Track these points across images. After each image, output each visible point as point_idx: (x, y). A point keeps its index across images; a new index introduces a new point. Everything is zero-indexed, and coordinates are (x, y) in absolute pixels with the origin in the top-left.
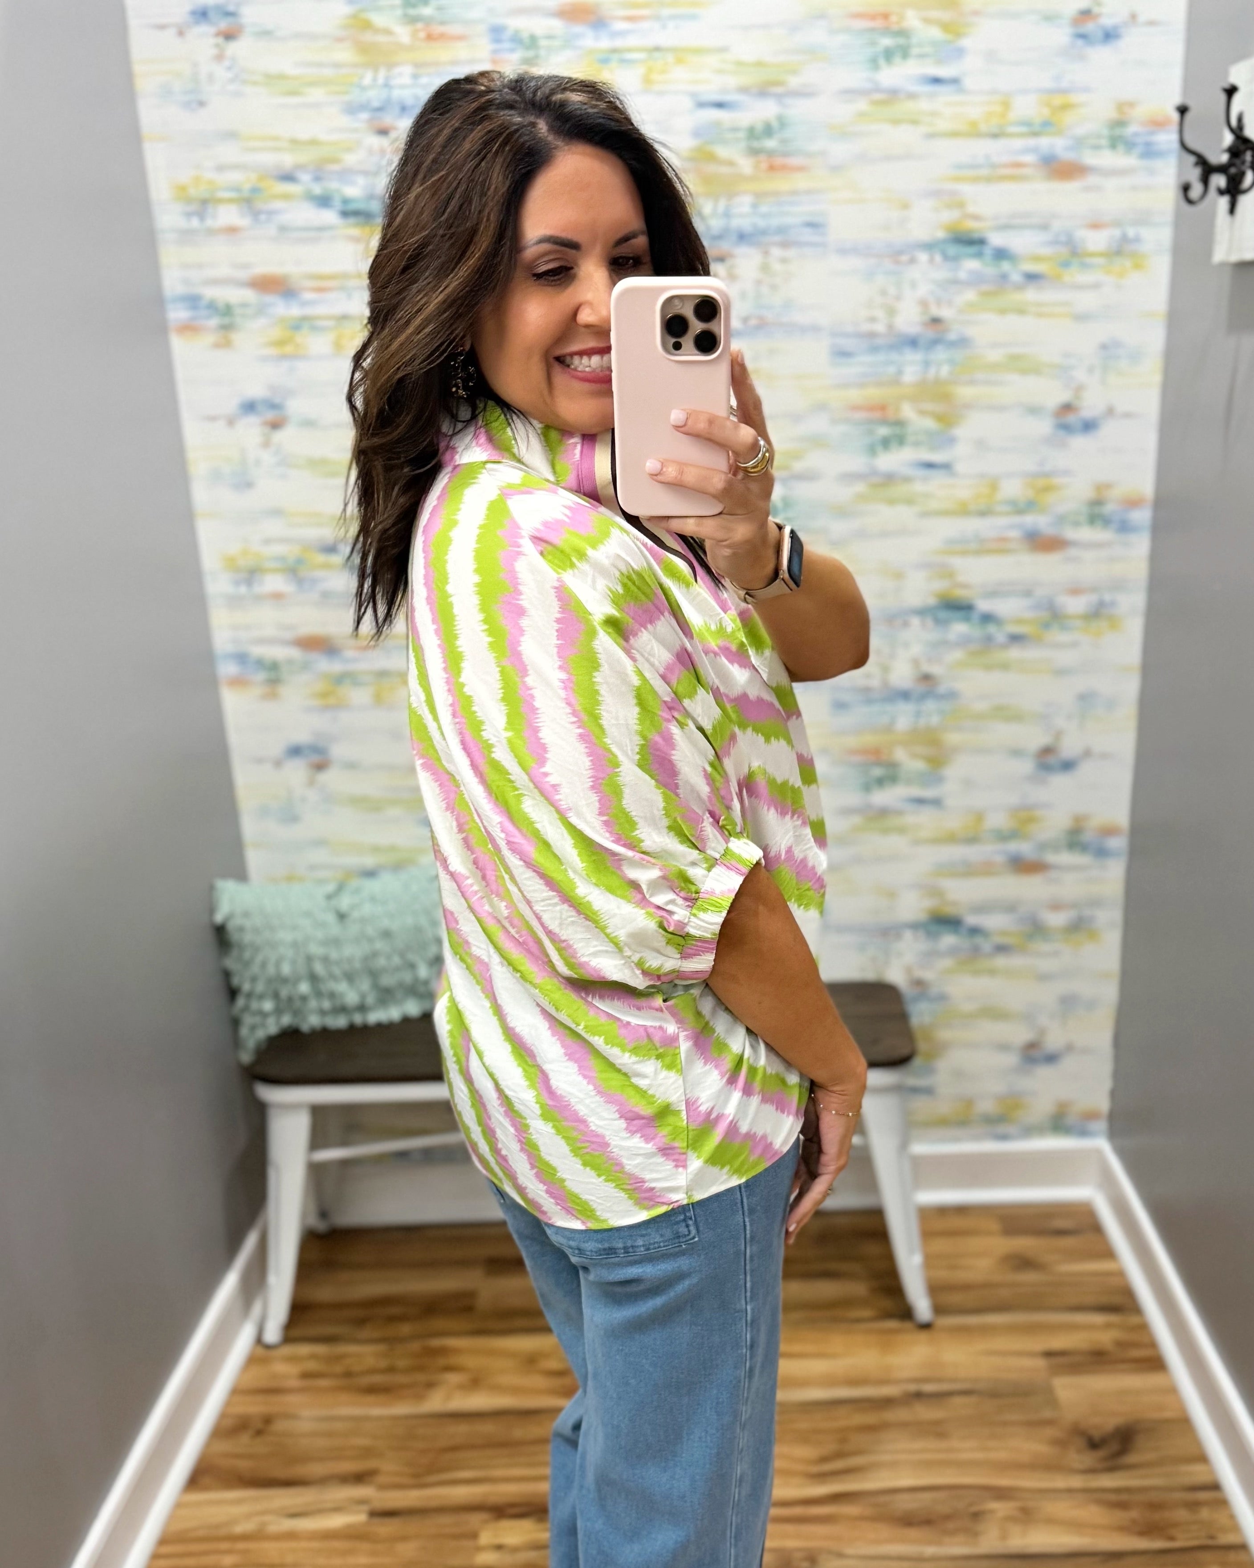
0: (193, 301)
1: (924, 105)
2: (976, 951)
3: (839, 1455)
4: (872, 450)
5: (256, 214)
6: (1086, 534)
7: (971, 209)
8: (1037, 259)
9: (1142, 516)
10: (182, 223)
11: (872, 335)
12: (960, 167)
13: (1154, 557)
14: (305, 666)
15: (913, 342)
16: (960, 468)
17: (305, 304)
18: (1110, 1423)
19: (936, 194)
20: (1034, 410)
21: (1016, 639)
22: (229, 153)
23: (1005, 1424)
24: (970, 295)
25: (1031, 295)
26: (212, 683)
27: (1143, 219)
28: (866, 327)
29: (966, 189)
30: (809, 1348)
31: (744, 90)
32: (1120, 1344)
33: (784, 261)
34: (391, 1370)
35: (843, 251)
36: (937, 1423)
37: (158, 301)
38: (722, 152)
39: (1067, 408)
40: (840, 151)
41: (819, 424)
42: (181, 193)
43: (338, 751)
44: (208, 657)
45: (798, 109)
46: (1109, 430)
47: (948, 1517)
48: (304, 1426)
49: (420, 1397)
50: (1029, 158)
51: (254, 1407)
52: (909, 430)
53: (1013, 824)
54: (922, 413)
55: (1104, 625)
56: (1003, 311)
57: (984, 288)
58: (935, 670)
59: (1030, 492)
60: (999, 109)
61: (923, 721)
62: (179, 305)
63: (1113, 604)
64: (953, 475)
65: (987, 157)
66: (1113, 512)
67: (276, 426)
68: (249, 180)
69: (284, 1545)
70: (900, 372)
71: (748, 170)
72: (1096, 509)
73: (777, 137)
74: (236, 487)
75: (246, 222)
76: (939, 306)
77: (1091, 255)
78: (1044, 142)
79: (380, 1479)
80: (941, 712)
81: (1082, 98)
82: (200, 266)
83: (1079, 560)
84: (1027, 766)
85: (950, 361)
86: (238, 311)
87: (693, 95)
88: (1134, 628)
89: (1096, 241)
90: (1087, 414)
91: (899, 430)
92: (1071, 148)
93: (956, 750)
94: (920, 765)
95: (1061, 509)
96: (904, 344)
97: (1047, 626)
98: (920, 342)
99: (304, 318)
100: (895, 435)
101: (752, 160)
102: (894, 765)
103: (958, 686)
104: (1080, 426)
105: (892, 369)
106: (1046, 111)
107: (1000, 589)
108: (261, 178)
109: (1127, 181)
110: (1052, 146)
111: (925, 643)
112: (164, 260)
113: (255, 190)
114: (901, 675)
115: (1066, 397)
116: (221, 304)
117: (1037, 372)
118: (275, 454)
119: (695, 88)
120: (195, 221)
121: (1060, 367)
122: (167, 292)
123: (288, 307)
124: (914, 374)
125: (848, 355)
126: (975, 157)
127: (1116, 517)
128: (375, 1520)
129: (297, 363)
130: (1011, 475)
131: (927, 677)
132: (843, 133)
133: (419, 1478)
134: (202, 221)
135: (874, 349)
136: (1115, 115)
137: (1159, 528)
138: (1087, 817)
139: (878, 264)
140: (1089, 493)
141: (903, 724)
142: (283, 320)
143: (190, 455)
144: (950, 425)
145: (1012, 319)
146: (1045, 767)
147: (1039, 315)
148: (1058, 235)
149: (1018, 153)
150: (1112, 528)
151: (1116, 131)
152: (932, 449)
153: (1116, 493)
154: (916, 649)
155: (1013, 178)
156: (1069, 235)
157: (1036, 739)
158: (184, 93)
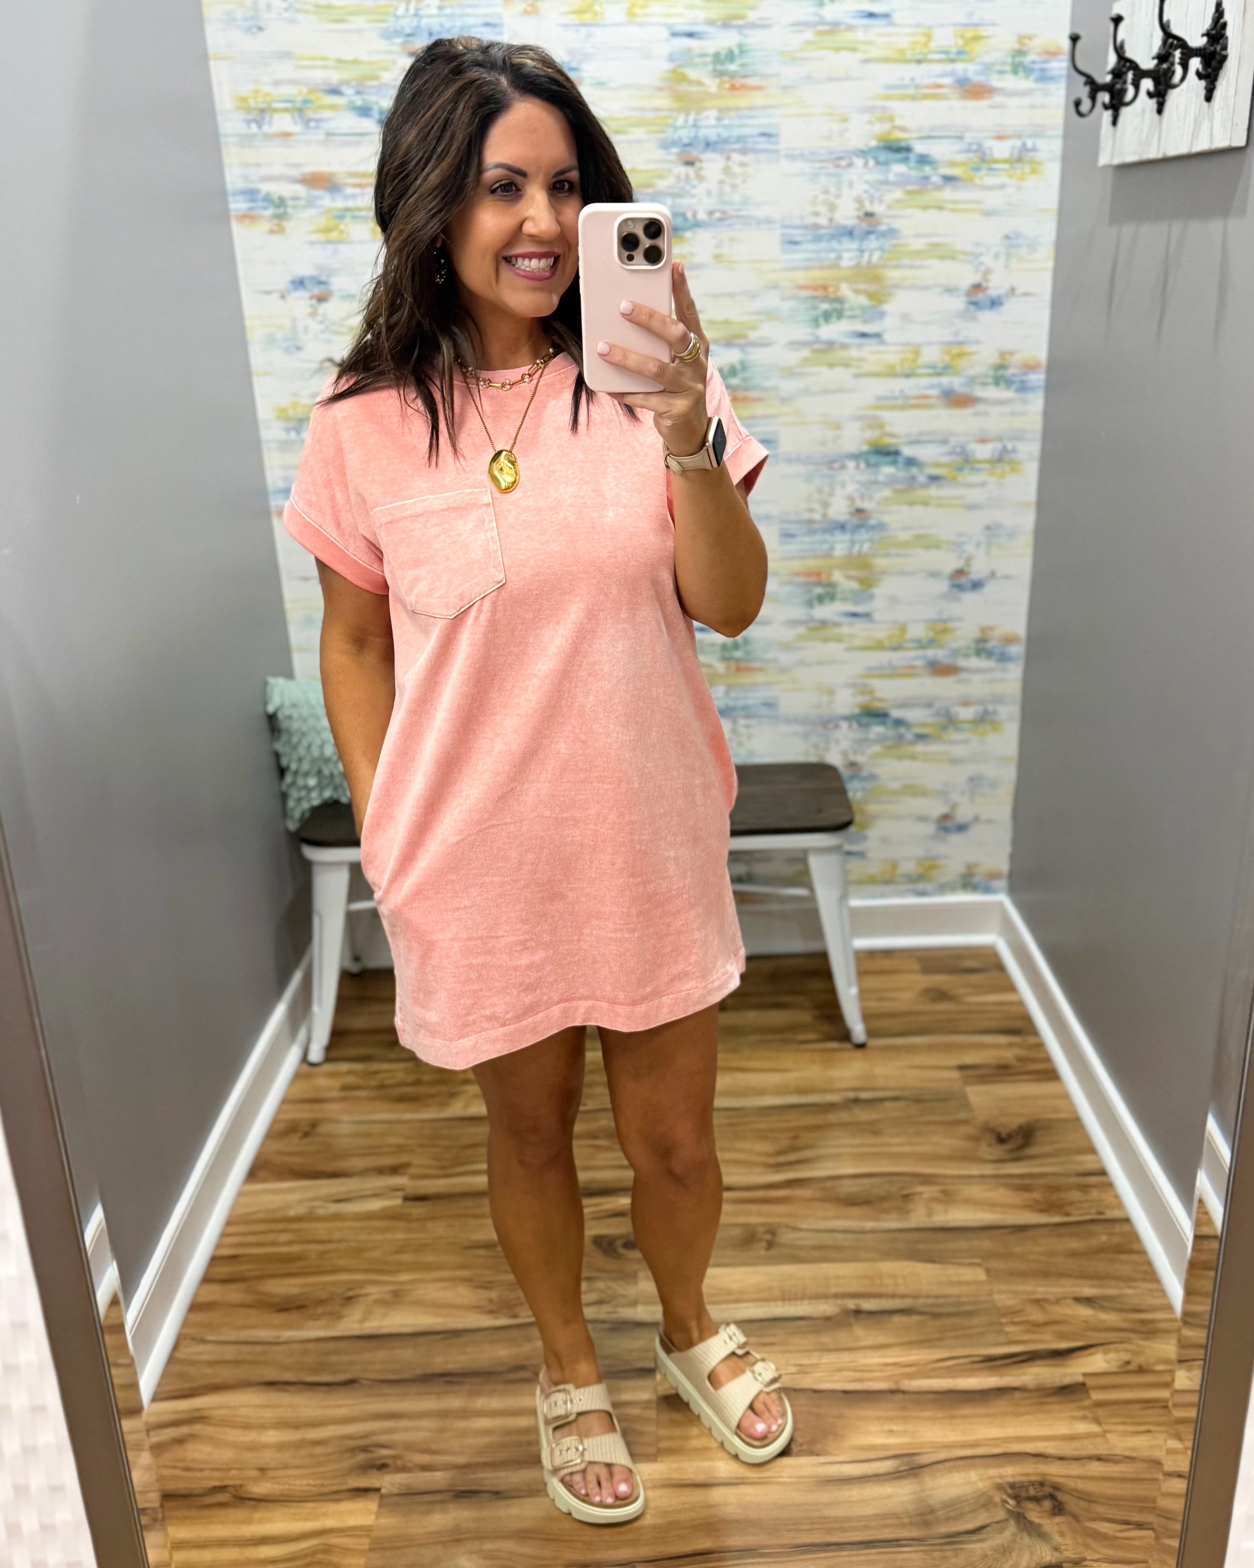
0: (251, 194)
1: (860, 35)
2: (900, 739)
3: (792, 1149)
4: (816, 322)
5: (307, 122)
6: (992, 392)
7: (899, 122)
8: (953, 164)
9: (1038, 378)
10: (243, 129)
11: (816, 227)
12: (889, 87)
13: (1046, 412)
15: (850, 233)
16: (887, 337)
17: (346, 198)
18: (1015, 1122)
19: (870, 109)
20: (949, 290)
21: (934, 479)
22: (284, 70)
23: (928, 1123)
24: (898, 194)
25: (948, 194)
26: (265, 513)
27: (1039, 133)
28: (811, 220)
29: (896, 106)
30: (766, 1064)
31: (711, 22)
32: (1020, 1059)
33: (743, 165)
35: (791, 157)
36: (872, 1123)
37: (222, 194)
38: (692, 74)
39: (977, 287)
40: (790, 73)
41: (771, 301)
42: (243, 104)
44: (262, 492)
45: (754, 38)
46: (1010, 307)
47: (883, 1199)
48: (343, 1128)
49: (444, 1105)
50: (947, 81)
51: (304, 1114)
52: (846, 306)
53: (931, 634)
54: (857, 292)
55: (1007, 468)
56: (925, 208)
57: (909, 188)
58: (867, 505)
59: (947, 358)
60: (922, 39)
61: (856, 548)
62: (239, 198)
63: (1014, 451)
64: (883, 343)
65: (912, 79)
66: (1014, 375)
67: (322, 299)
68: (301, 93)
69: (332, 1225)
70: (839, 258)
71: (713, 89)
72: (1000, 373)
73: (738, 61)
74: (287, 350)
75: (298, 128)
76: (872, 202)
77: (997, 161)
78: (959, 67)
79: (412, 1171)
80: (871, 541)
81: (989, 31)
82: (258, 165)
83: (986, 414)
84: (943, 586)
85: (881, 249)
86: (290, 203)
87: (668, 26)
88: (1031, 471)
89: (1001, 150)
90: (993, 293)
91: (838, 306)
92: (981, 73)
93: (884, 572)
94: (854, 585)
95: (971, 372)
96: (842, 235)
97: (960, 469)
98: (856, 233)
99: (347, 209)
100: (835, 310)
101: (717, 81)
102: (832, 585)
103: (886, 519)
104: (988, 303)
105: (832, 255)
106: (960, 42)
107: (922, 438)
108: (311, 91)
109: (1026, 101)
110: (966, 70)
111: (859, 482)
112: (227, 160)
113: (306, 101)
114: (839, 509)
115: (976, 278)
116: (275, 197)
117: (953, 258)
118: (321, 322)
119: (670, 21)
120: (254, 128)
121: (972, 254)
122: (230, 187)
123: (333, 200)
124: (851, 259)
125: (796, 243)
126: (903, 79)
127: (1017, 379)
128: (409, 1203)
129: (342, 247)
130: (930, 344)
131: (860, 511)
132: (793, 58)
133: (445, 1170)
134: (260, 127)
135: (818, 239)
136: (1016, 46)
137: (1050, 388)
138: (991, 629)
139: (822, 168)
140: (994, 359)
141: (840, 550)
142: (329, 211)
143: (248, 323)
144: (881, 302)
145: (932, 214)
146: (959, 587)
147: (954, 210)
148: (970, 144)
149: (938, 76)
150: (1014, 387)
151: (1018, 59)
152: (866, 321)
153: (1017, 359)
154: (851, 488)
155: (934, 97)
156: (980, 145)
157: (950, 563)
158: (246, 19)
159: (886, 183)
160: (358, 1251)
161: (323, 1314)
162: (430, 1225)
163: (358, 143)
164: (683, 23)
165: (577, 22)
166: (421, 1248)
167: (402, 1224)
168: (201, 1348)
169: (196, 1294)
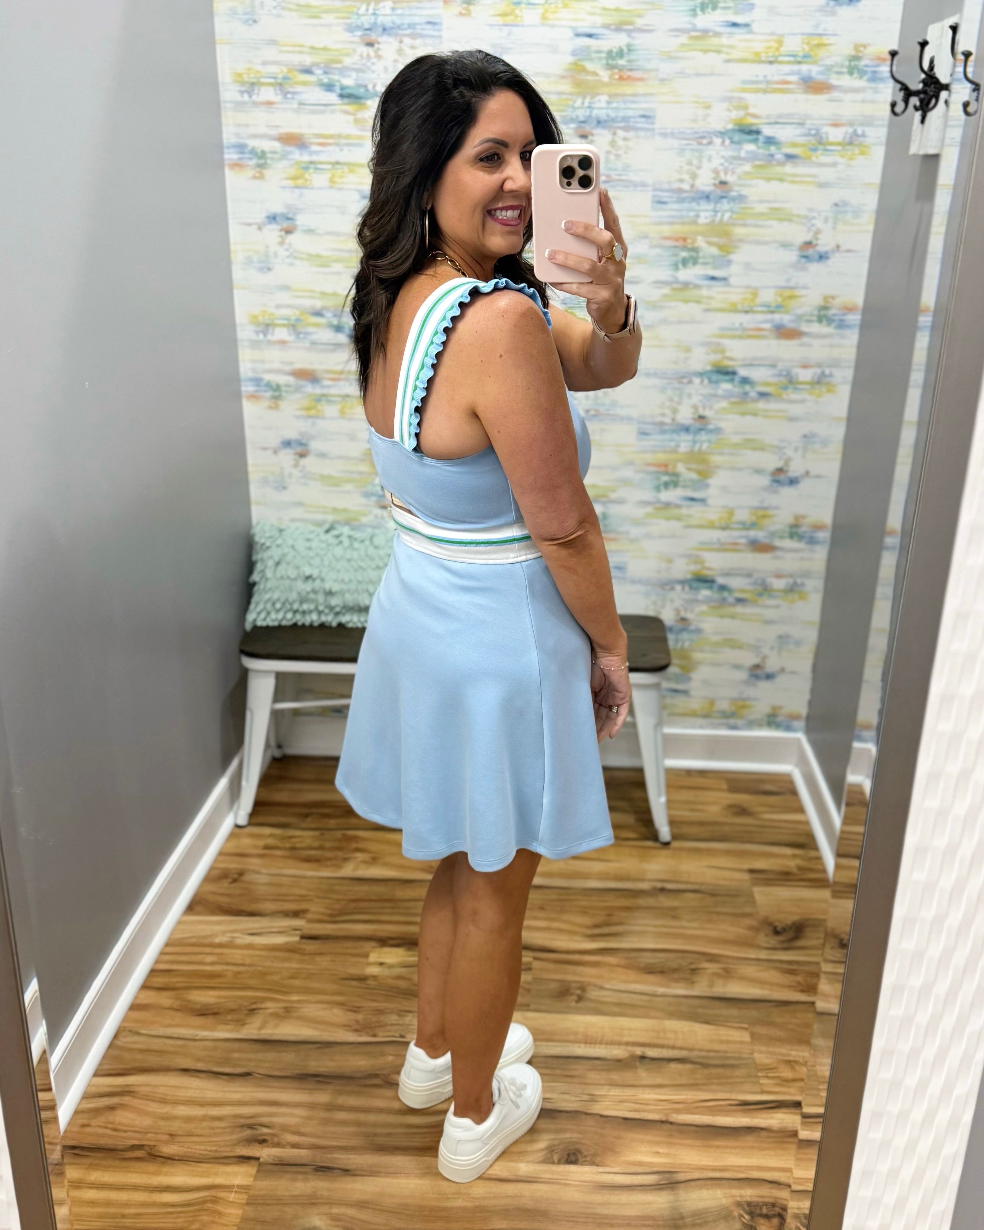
0: (241, 148)
1: (724, 40)
2: (723, 601)
3: (606, 924)
4: (676, 267)
5: (285, 94)
6: (815, 328)
7: (751, 110)
8: (794, 145)
9: (855, 318)
10: (237, 97)
11: (680, 191)
12: (745, 82)
13: (860, 346)
14: (298, 389)
15: (707, 197)
16: (732, 280)
17: (312, 153)
18: (789, 919)
19: (729, 99)
20: (785, 245)
21: (763, 395)
22: (271, 53)
23: (719, 913)
24: (747, 167)
25: (789, 169)
26: (237, 396)
27: (867, 122)
28: (676, 185)
29: (750, 97)
31: (607, 26)
32: (800, 868)
33: (625, 139)
34: (321, 848)
35: (664, 135)
36: (674, 909)
37: (220, 147)
38: (589, 66)
39: (808, 244)
40: (666, 68)
41: (641, 248)
42: (238, 79)
43: (315, 445)
44: (235, 379)
45: (640, 40)
46: (835, 260)
47: (675, 970)
48: (262, 879)
49: (338, 867)
50: (794, 78)
51: (233, 865)
52: (701, 254)
53: (754, 518)
54: (710, 244)
55: (824, 389)
56: (769, 179)
57: (757, 163)
58: (707, 413)
59: (779, 299)
60: (775, 45)
61: (697, 447)
62: (232, 150)
63: (831, 375)
64: (729, 285)
65: (765, 76)
66: (834, 315)
67: (288, 232)
68: (282, 71)
69: (245, 952)
70: (698, 216)
71: (606, 79)
72: (822, 313)
73: (626, 58)
74: (261, 270)
75: (278, 98)
76: (726, 173)
77: (832, 144)
78: (804, 68)
79: (309, 916)
80: (709, 441)
81: (832, 40)
82: (247, 126)
83: (809, 345)
84: (765, 481)
85: (732, 211)
86: (269, 155)
87: (573, 28)
88: (844, 392)
89: (836, 135)
90: (821, 249)
91: (694, 254)
92: (822, 73)
93: (718, 467)
94: (694, 476)
95: (799, 311)
96: (701, 198)
97: (785, 388)
98: (712, 197)
99: (311, 163)
100: (691, 257)
101: (609, 72)
102: (676, 475)
103: (722, 425)
104: (817, 257)
105: (692, 214)
106: (807, 48)
107: (755, 363)
108: (290, 71)
109: (859, 97)
110: (810, 71)
111: (701, 395)
112: (224, 121)
113: (285, 78)
114: (685, 415)
115: (808, 237)
116: (259, 151)
117: (790, 220)
118: (287, 250)
119: (574, 24)
120: (246, 97)
121: (806, 217)
122: (225, 142)
123: (301, 155)
124: (706, 218)
125: (664, 203)
126: (757, 76)
127: (837, 318)
128: (304, 941)
129: (305, 191)
130: (767, 287)
131: (702, 417)
132: (670, 57)
133: (333, 917)
134: (250, 96)
135: (681, 200)
136: (853, 53)
137: (864, 327)
138: (803, 517)
139: (687, 145)
140: (820, 302)
141: (684, 448)
142: (298, 163)
143: (232, 247)
144: (729, 253)
145: (775, 184)
146: (777, 481)
147: (793, 182)
148: (810, 130)
149: (786, 74)
150: (833, 325)
151: (853, 63)
152: (715, 268)
153: (837, 302)
154: (695, 399)
155: (782, 91)
156: (818, 130)
157: (772, 462)
158: (245, 14)
159: (738, 158)
160: (263, 974)
161: (232, 1021)
162: (318, 959)
163: (323, 112)
164: (585, 25)
165: (501, 23)
166: (310, 976)
167: (297, 956)
168: (136, 1038)
169: (136, 997)
